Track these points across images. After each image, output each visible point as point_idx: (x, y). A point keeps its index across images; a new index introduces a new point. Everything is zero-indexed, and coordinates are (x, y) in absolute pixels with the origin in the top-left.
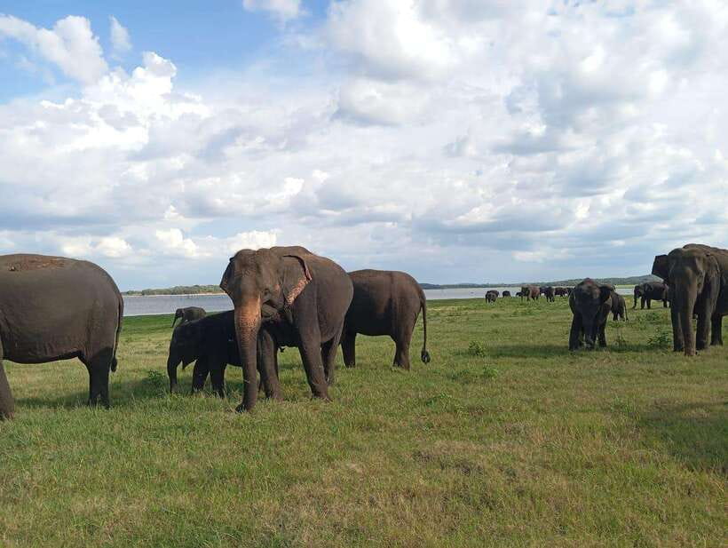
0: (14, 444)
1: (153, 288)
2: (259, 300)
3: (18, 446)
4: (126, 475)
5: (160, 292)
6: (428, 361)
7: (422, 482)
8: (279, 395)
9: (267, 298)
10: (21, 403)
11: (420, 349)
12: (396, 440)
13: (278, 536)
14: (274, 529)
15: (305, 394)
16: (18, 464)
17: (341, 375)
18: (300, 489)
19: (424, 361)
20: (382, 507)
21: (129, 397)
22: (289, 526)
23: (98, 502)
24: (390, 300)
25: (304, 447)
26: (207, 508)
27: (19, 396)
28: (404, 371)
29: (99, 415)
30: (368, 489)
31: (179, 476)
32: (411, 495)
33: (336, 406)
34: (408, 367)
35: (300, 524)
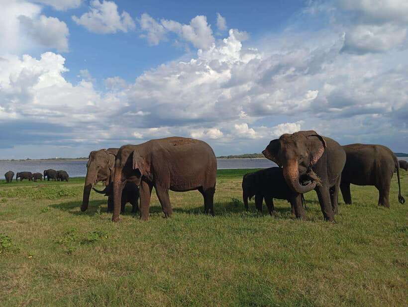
0: (172, 230)
1: (234, 155)
2: (297, 162)
3: (174, 231)
4: (224, 251)
5: (236, 157)
6: (404, 202)
7: (399, 279)
8: (304, 217)
9: (301, 161)
10: (174, 210)
11: (397, 195)
12: (381, 251)
13: (306, 296)
14: (303, 293)
15: (319, 218)
16: (174, 240)
17: (342, 208)
18: (318, 273)
19: (401, 203)
20: (372, 290)
21: (224, 211)
22: (313, 292)
23: (211, 263)
24: (375, 163)
25: (320, 248)
26: (266, 275)
27: (173, 207)
28: (386, 209)
29: (210, 219)
30: (361, 278)
31: (250, 255)
32: (391, 286)
33: (339, 227)
34: (388, 206)
35: (319, 292)
